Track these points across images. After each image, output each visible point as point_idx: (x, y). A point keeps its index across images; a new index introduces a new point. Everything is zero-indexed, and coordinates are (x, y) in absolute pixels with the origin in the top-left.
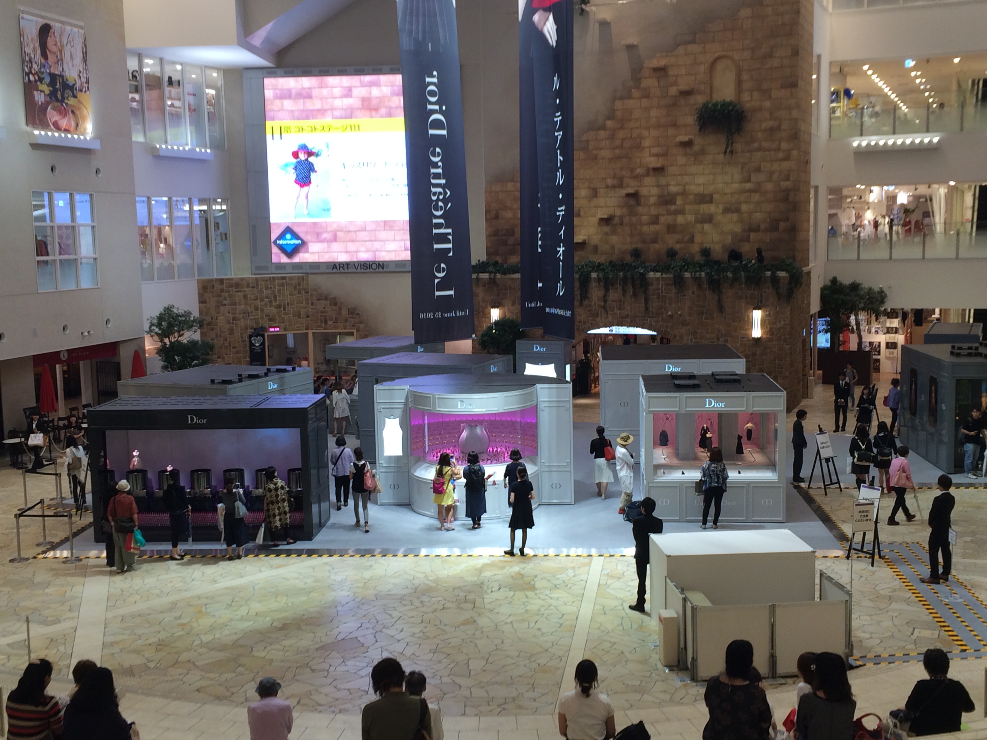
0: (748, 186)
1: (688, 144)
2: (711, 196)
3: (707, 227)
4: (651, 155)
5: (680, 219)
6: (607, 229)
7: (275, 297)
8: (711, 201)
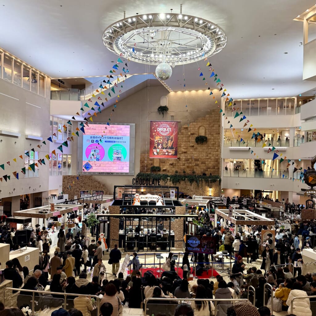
0: (207, 157)
1: (193, 146)
2: (198, 159)
3: (197, 167)
4: (183, 149)
5: (190, 165)
6: (172, 166)
7: (83, 181)
8: (198, 161)
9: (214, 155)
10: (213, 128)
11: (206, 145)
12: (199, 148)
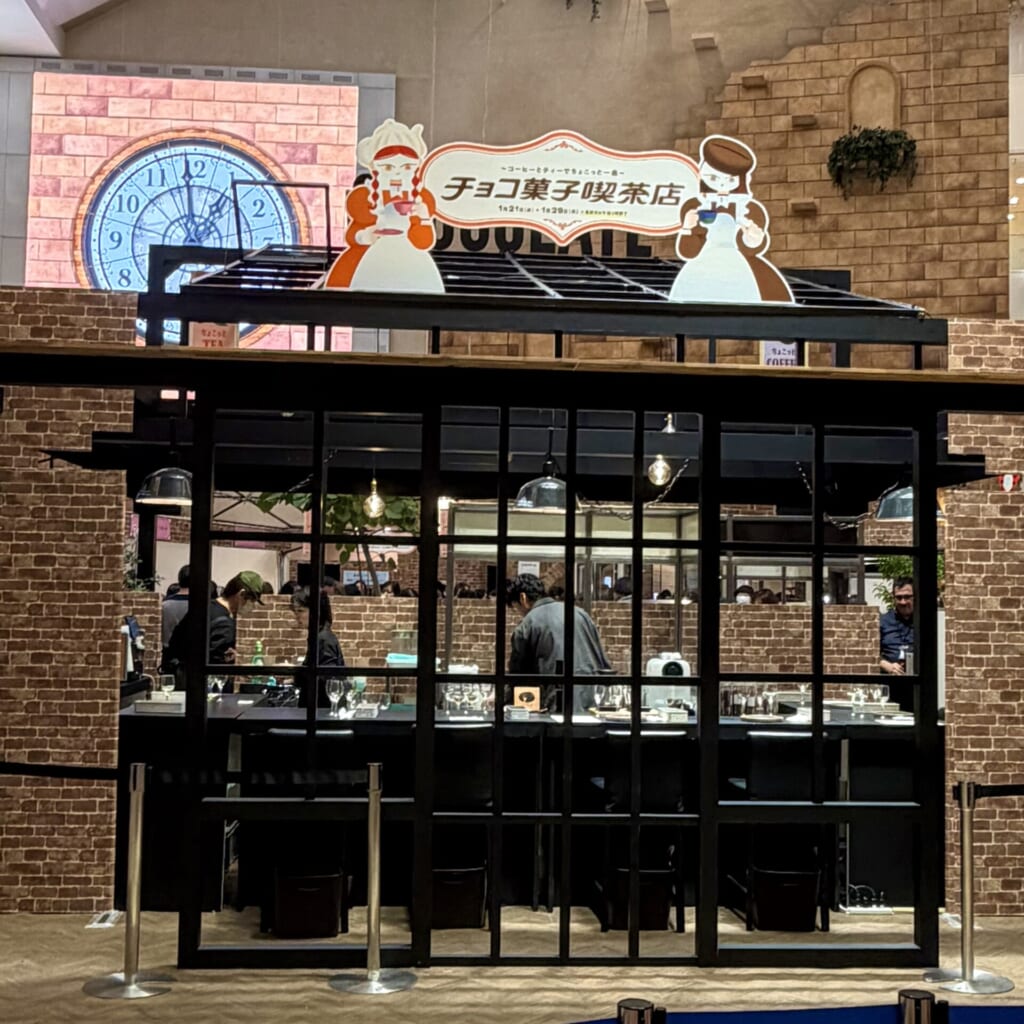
1: (806, 213)
9: (972, 267)
10: (956, 77)
11: (904, 202)
12: (856, 222)
